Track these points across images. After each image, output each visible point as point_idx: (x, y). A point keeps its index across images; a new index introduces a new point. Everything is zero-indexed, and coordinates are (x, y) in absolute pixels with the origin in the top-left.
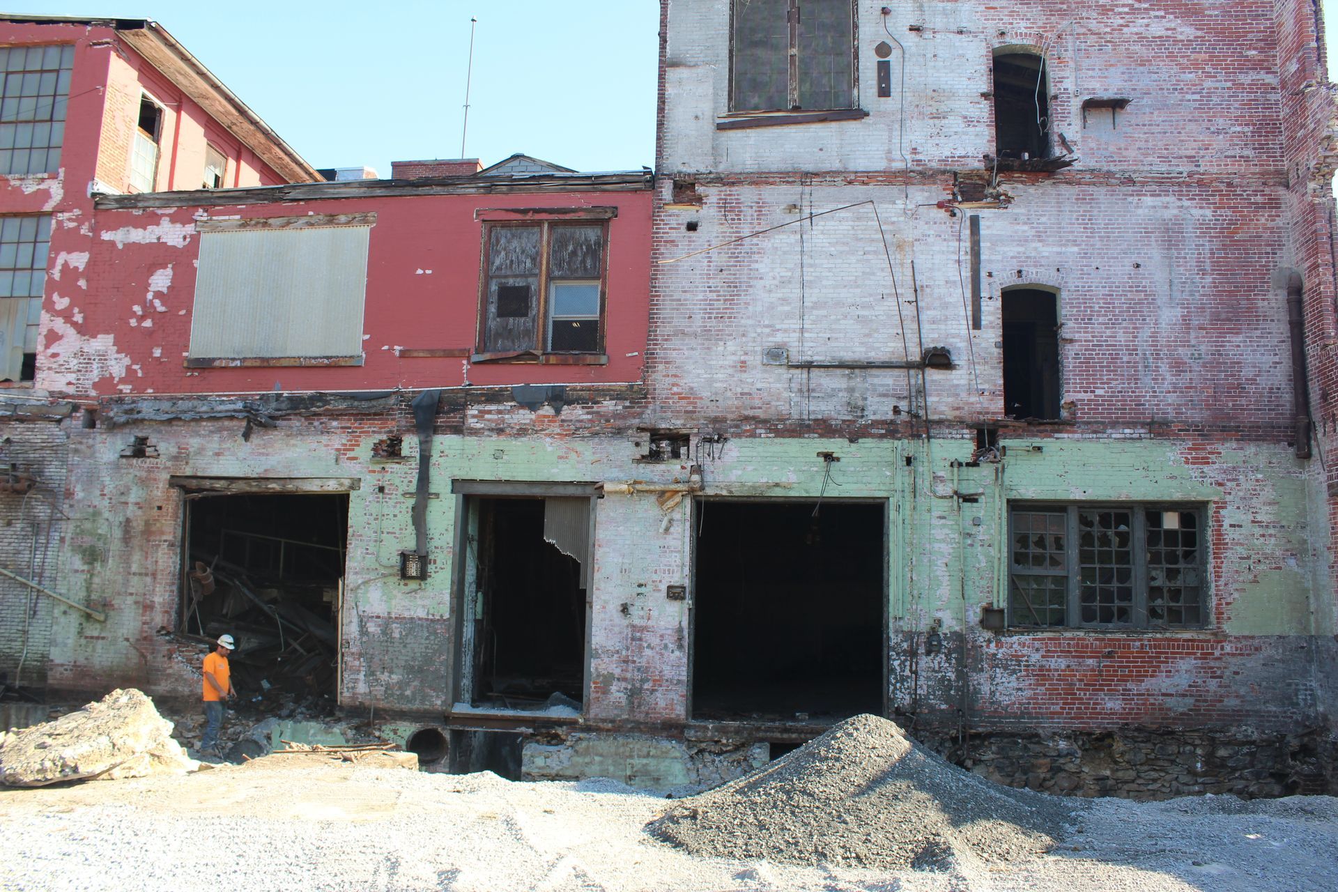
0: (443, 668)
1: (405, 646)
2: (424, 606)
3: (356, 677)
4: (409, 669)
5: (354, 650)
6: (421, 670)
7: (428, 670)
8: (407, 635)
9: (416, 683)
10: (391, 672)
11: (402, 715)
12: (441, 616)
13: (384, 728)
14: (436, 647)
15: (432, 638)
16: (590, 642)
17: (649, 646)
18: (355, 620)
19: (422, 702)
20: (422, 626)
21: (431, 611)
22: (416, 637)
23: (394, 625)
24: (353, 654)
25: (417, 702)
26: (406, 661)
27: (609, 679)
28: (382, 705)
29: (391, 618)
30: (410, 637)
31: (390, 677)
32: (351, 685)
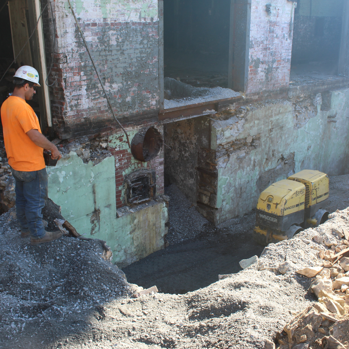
0: (155, 70)
1: (122, 53)
2: (136, 10)
3: (78, 93)
4: (127, 75)
5: (73, 64)
6: (138, 75)
7: (144, 73)
8: (123, 42)
9: (134, 89)
10: (112, 82)
11: (126, 121)
12: (152, 19)
13: (110, 138)
14: (149, 50)
15: (145, 42)
16: (249, 36)
17: (277, 37)
18: (71, 30)
19: (141, 105)
20: (136, 30)
21: (143, 15)
22: (131, 42)
23: (111, 32)
24: (72, 68)
25: (137, 106)
26: (125, 68)
27: (258, 62)
28: (107, 115)
29: (107, 24)
30: (126, 43)
31: (111, 86)
32: (74, 103)
